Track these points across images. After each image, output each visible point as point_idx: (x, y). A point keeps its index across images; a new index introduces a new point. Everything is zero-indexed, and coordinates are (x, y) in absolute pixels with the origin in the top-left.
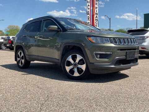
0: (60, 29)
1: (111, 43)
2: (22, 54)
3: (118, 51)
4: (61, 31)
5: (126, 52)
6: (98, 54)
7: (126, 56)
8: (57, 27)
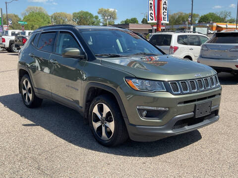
0: (84, 54)
1: (167, 91)
2: (29, 86)
3: (178, 105)
4: (85, 58)
5: (195, 105)
6: (144, 110)
7: (194, 112)
8: (78, 50)
